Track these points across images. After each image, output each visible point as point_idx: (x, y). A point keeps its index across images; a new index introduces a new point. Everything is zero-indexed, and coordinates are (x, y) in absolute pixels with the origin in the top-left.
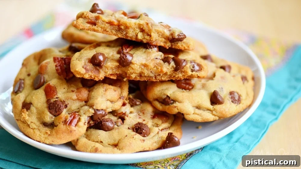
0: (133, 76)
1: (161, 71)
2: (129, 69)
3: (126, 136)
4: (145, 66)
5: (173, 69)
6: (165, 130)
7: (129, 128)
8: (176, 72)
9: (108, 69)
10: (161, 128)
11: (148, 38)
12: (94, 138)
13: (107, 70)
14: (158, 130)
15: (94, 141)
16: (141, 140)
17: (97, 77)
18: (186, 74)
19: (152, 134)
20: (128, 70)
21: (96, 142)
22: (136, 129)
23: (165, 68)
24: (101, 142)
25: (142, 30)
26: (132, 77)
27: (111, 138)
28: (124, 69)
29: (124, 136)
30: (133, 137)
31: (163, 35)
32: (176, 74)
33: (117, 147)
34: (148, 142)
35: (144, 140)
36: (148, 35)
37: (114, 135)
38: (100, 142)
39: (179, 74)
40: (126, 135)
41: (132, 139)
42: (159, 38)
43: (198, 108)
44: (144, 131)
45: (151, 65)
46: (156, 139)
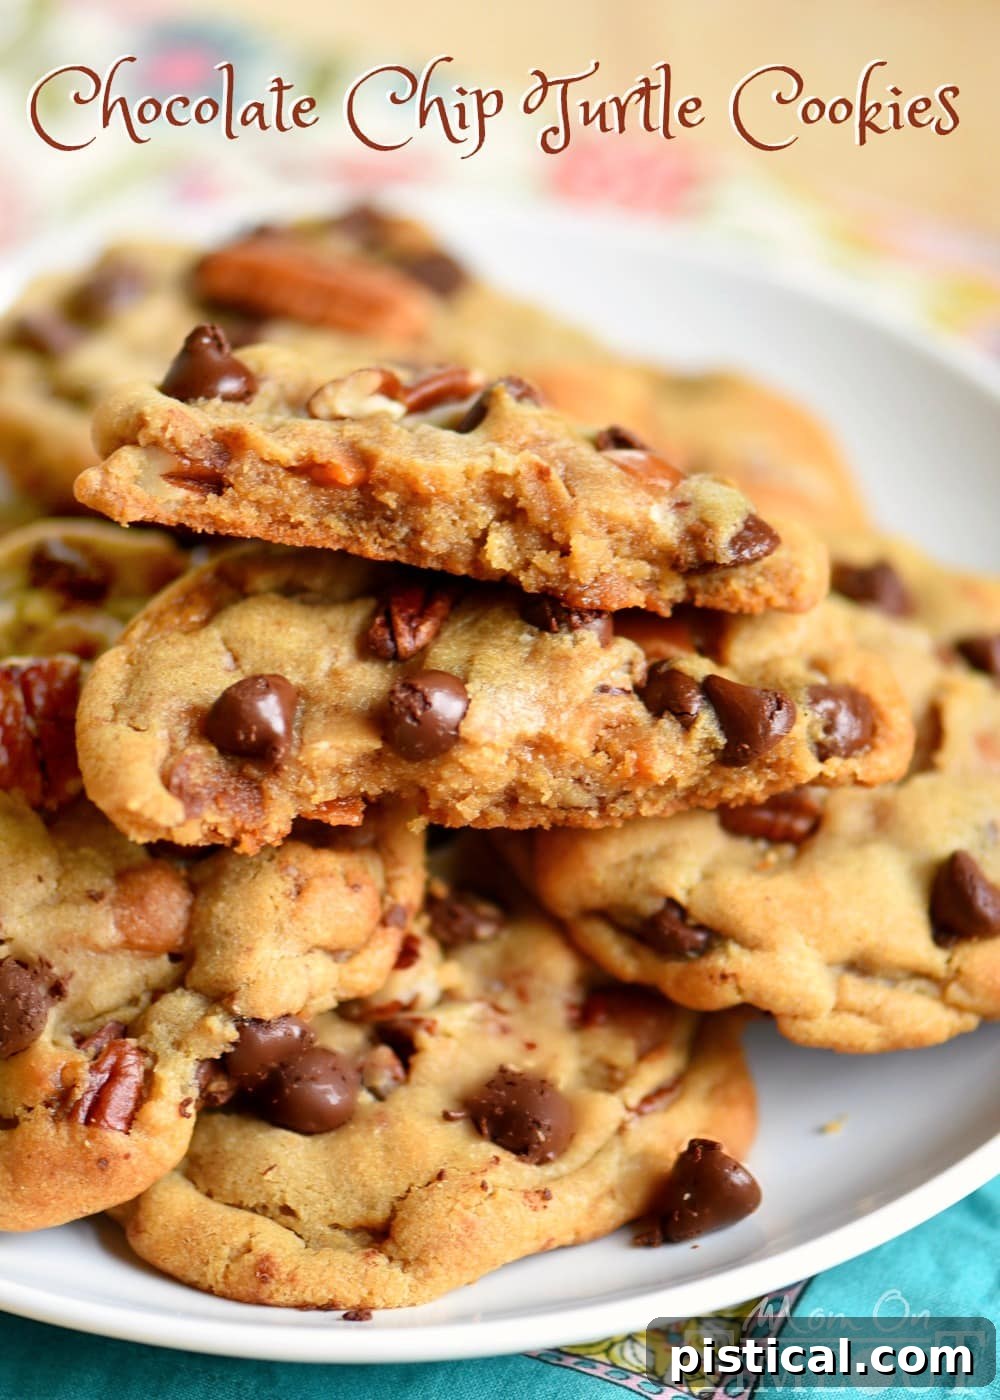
0: (468, 812)
1: (636, 774)
2: (446, 774)
3: (440, 1176)
4: (542, 745)
5: (711, 757)
6: (659, 1104)
7: (447, 1117)
8: (725, 771)
9: (312, 777)
10: (634, 1093)
11: (547, 561)
12: (242, 1189)
13: (307, 785)
14: (622, 1114)
15: (239, 1206)
16: (526, 1193)
17: (253, 833)
18: (790, 776)
19: (586, 1144)
20: (439, 779)
21: (253, 1210)
22: (494, 1120)
23: (660, 755)
24: (287, 1210)
25: (511, 512)
26: (459, 815)
27: (346, 1187)
28: (410, 770)
29: (424, 1178)
30: (484, 1186)
31: (639, 543)
32: (726, 779)
33: (390, 1247)
34: (570, 1198)
35: (545, 1195)
36: (549, 543)
37: (362, 1167)
38: (277, 1212)
39: (743, 779)
40: (434, 1170)
41: (477, 1197)
42: (616, 560)
43: (861, 966)
44: (541, 1136)
45: (580, 743)
46: (612, 1169)
